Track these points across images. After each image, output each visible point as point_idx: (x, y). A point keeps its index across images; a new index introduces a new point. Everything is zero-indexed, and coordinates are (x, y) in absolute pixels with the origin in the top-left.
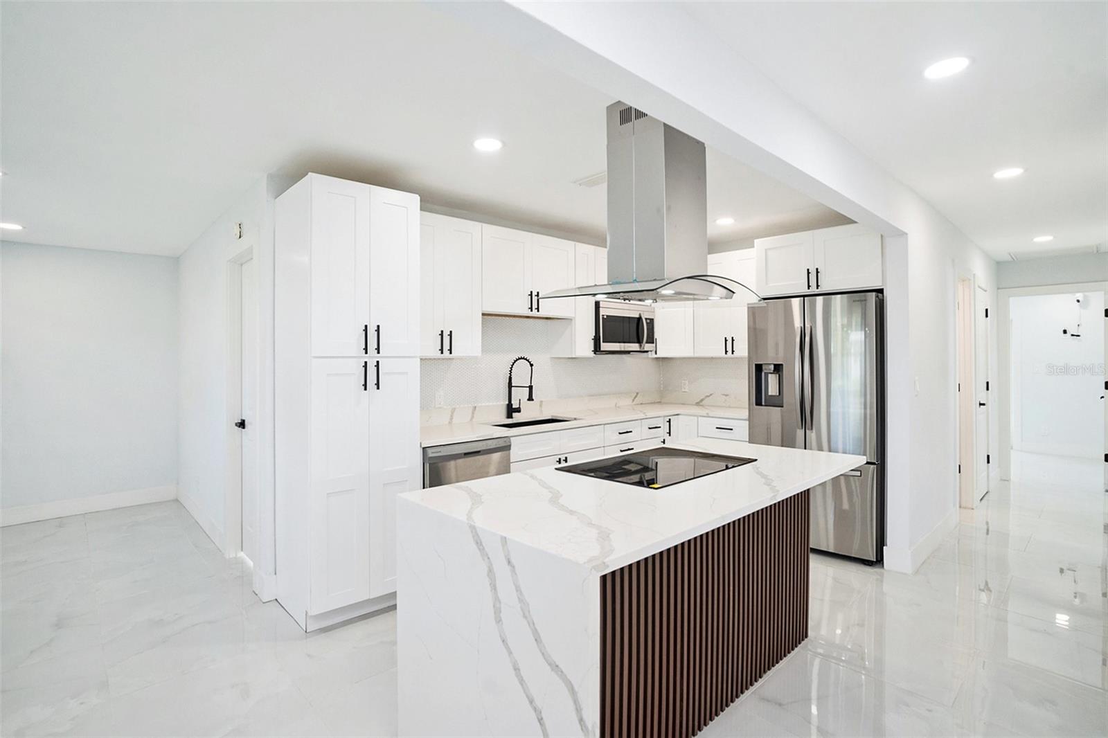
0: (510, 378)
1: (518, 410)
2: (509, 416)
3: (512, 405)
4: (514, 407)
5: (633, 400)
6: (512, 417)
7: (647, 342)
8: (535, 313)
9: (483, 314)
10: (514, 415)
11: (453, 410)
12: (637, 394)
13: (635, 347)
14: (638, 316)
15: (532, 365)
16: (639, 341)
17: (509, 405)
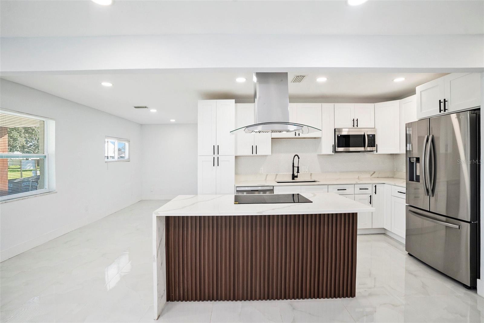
0: (293, 163)
1: (297, 177)
2: (293, 179)
3: (294, 174)
4: (295, 175)
5: (372, 175)
6: (294, 179)
7: (368, 147)
8: (297, 136)
9: (272, 138)
10: (295, 178)
11: (267, 175)
12: (374, 172)
13: (362, 149)
14: (363, 134)
15: (299, 158)
16: (364, 146)
17: (293, 175)
